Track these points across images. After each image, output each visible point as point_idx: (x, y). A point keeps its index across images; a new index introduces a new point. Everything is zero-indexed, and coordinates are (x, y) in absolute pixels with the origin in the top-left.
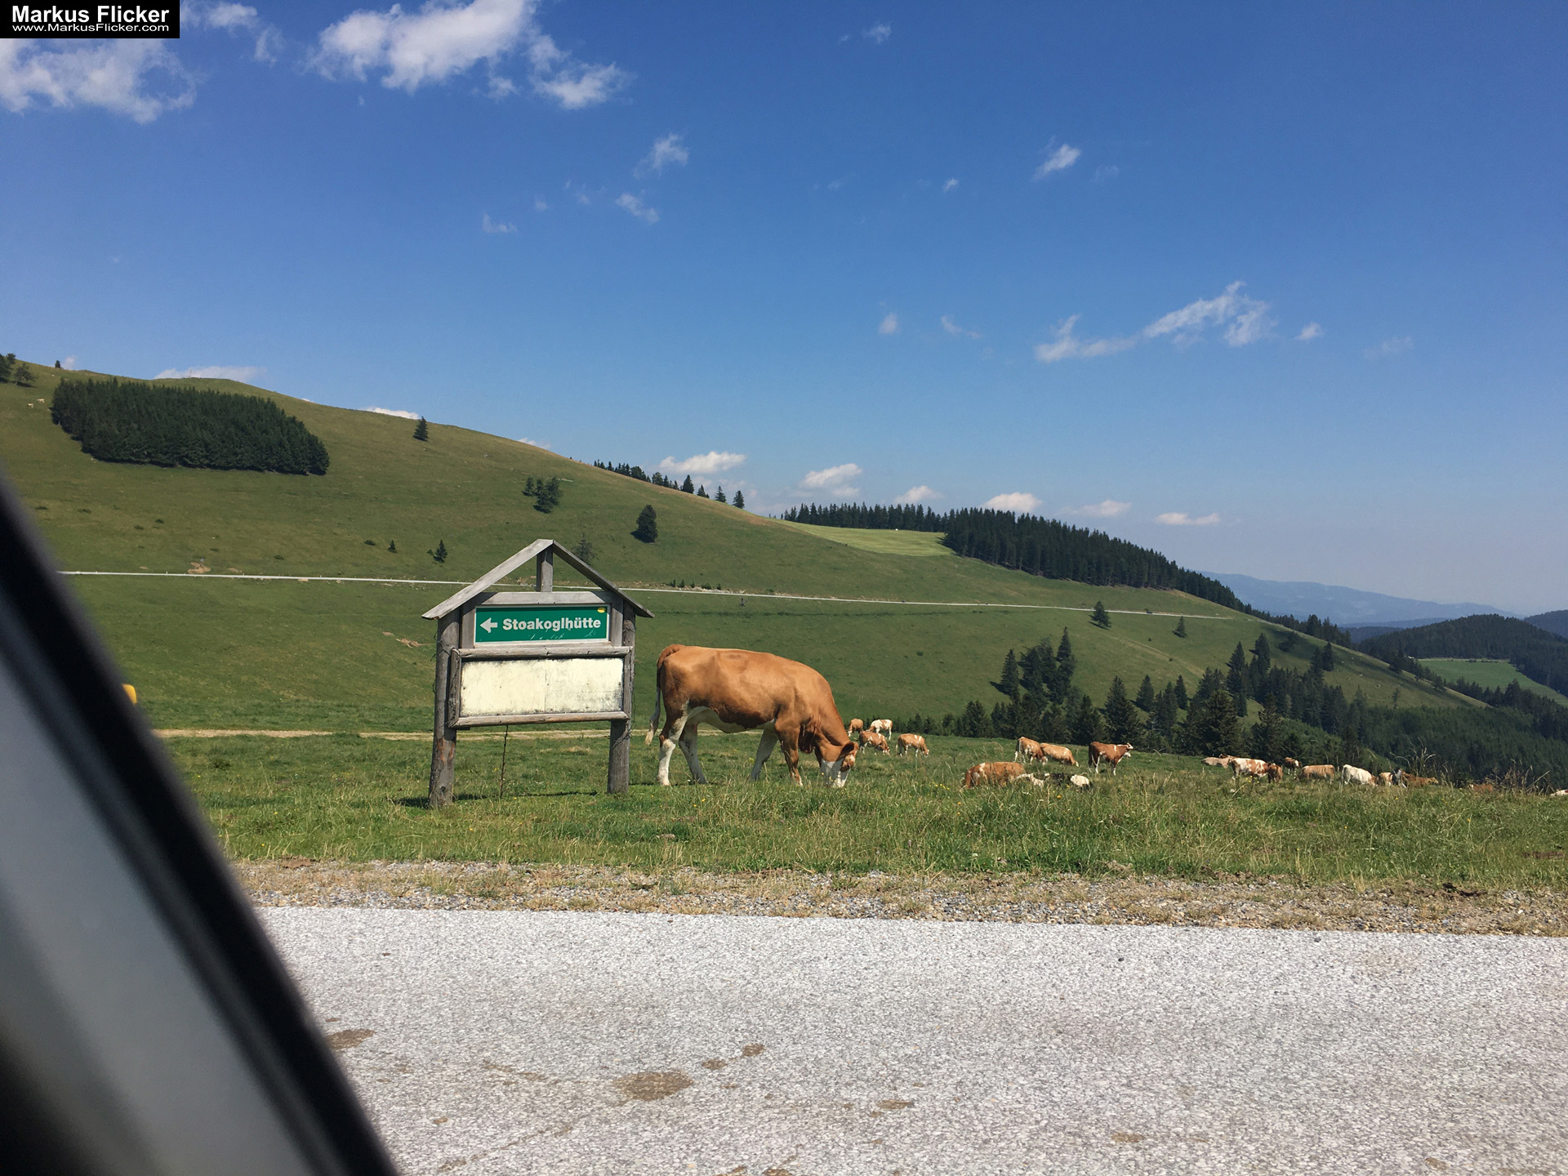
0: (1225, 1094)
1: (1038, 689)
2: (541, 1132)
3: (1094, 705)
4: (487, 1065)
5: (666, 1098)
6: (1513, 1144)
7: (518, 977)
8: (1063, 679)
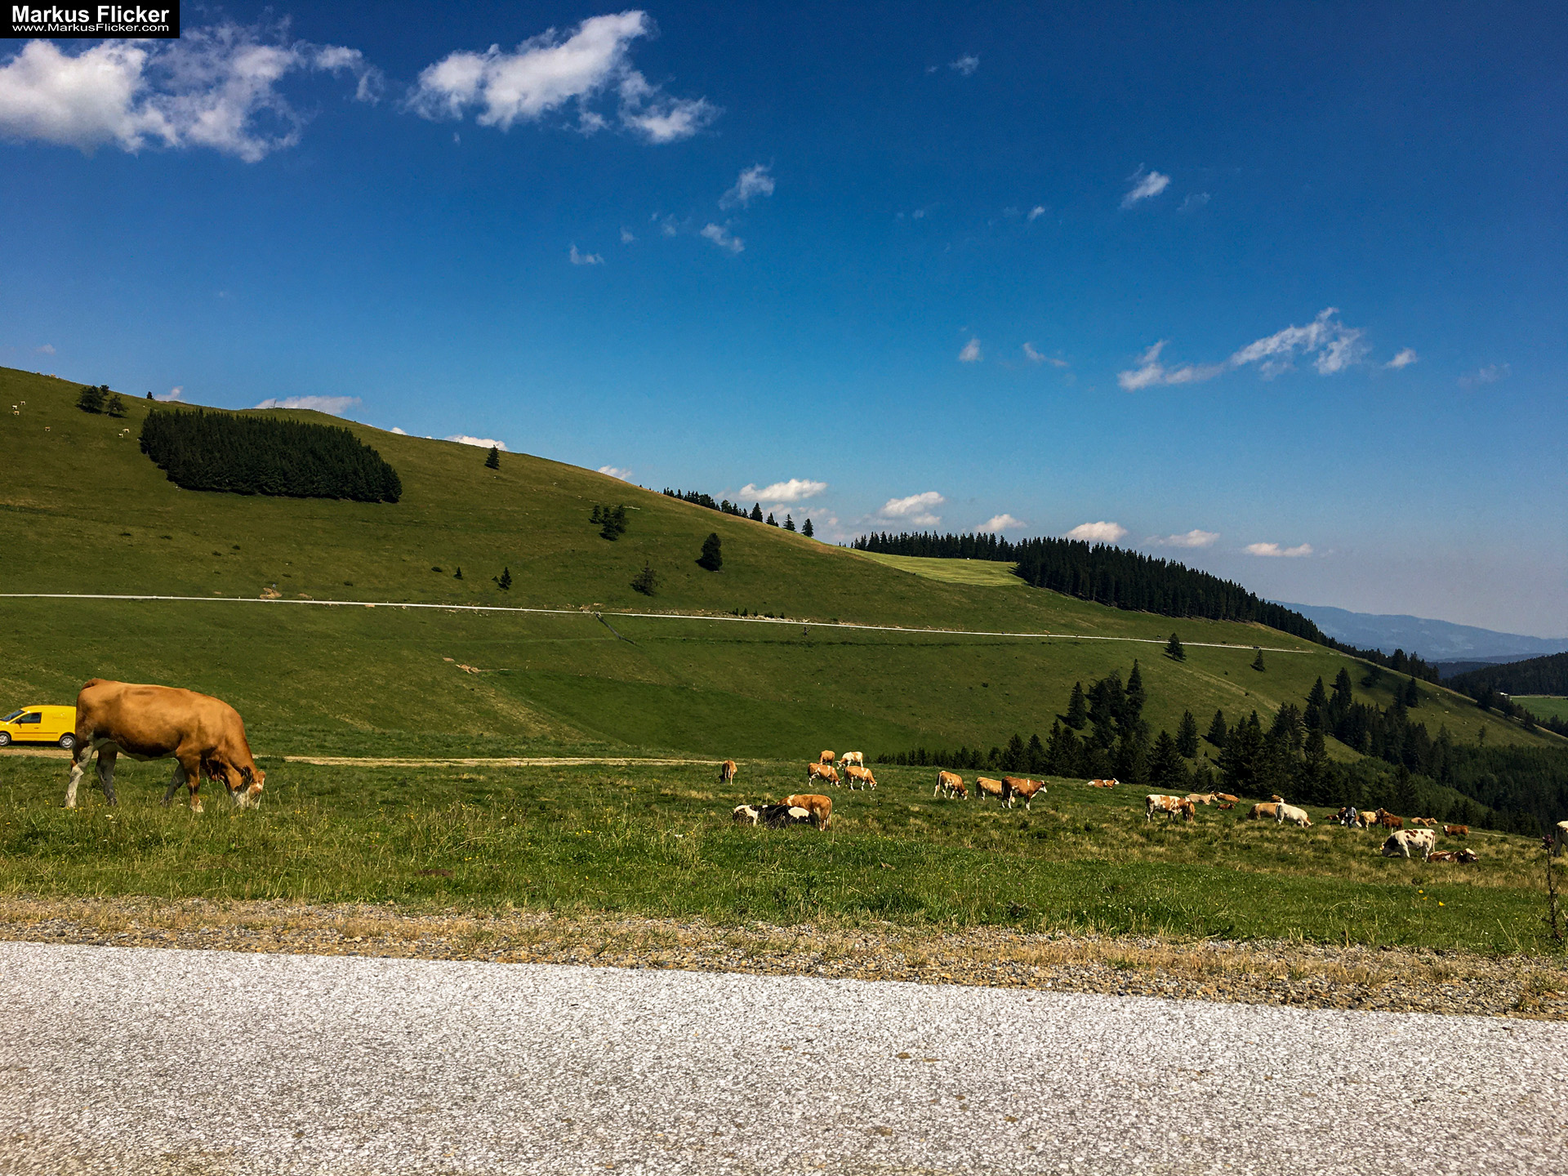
1: (1105, 723)
8: (1132, 712)
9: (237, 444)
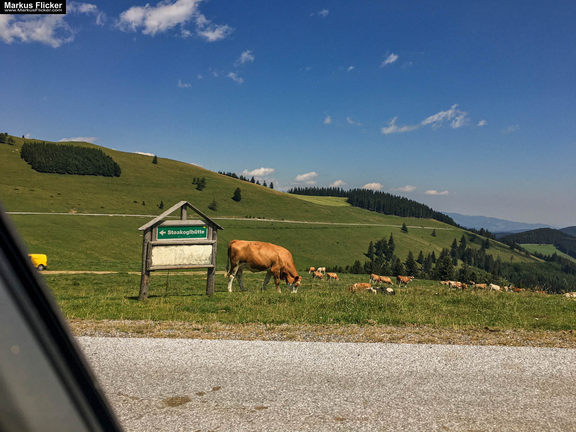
0: (379, 403)
1: (381, 256)
2: (131, 418)
3: (401, 262)
4: (120, 394)
5: (180, 406)
6: (475, 421)
7: (140, 362)
8: (390, 252)
9: (58, 155)
